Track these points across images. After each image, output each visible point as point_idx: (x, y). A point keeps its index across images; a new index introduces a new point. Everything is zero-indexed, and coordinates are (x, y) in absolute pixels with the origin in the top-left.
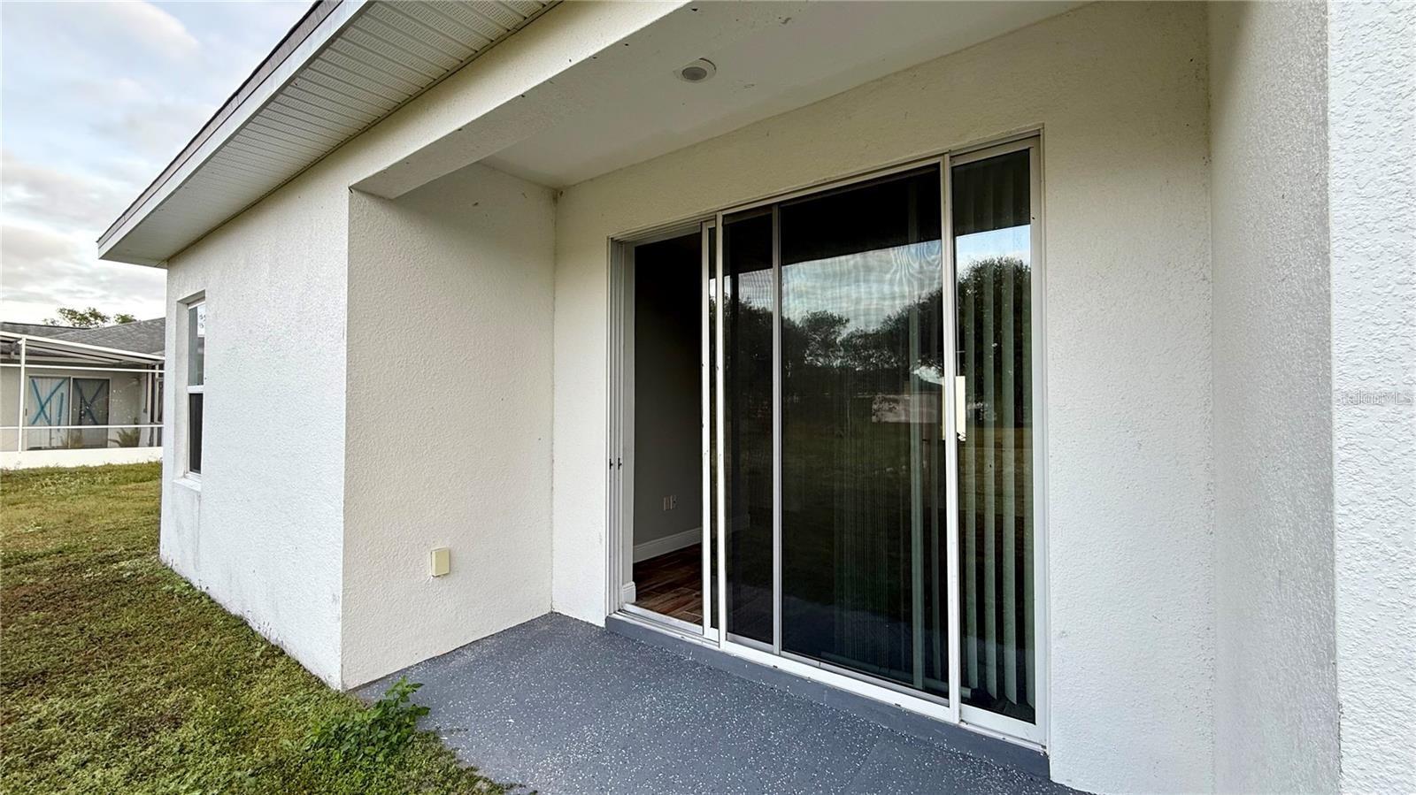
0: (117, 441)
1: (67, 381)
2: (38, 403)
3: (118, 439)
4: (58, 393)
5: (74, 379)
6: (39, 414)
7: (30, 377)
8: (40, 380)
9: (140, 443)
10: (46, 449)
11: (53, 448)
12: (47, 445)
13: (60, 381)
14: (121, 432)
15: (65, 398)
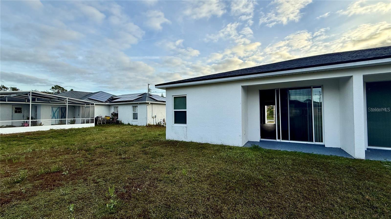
0: (70, 123)
1: (59, 108)
2: (53, 113)
3: (70, 122)
4: (57, 111)
5: (61, 107)
6: (53, 116)
7: (52, 107)
8: (54, 108)
9: (75, 123)
10: (54, 125)
11: (56, 125)
12: (55, 124)
13: (58, 108)
14: (71, 120)
15: (59, 112)
